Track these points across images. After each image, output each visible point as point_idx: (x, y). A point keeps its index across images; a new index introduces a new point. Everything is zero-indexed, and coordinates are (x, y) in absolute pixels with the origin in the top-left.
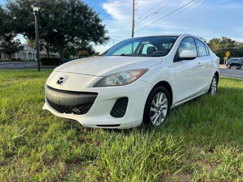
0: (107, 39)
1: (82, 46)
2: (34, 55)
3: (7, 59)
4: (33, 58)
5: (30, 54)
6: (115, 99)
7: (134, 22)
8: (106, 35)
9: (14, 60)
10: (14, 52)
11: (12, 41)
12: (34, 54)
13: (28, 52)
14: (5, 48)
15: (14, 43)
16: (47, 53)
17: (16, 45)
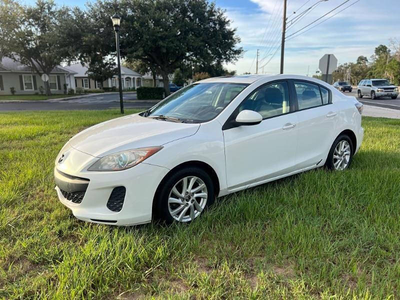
0: (238, 52)
1: (204, 64)
2: (134, 81)
3: (98, 89)
4: (132, 86)
5: (128, 79)
6: (111, 187)
7: (285, 19)
8: (237, 46)
9: (107, 89)
10: (106, 79)
11: (104, 61)
12: (134, 79)
13: (125, 77)
14: (94, 72)
15: (107, 64)
16: (152, 78)
17: (109, 67)
